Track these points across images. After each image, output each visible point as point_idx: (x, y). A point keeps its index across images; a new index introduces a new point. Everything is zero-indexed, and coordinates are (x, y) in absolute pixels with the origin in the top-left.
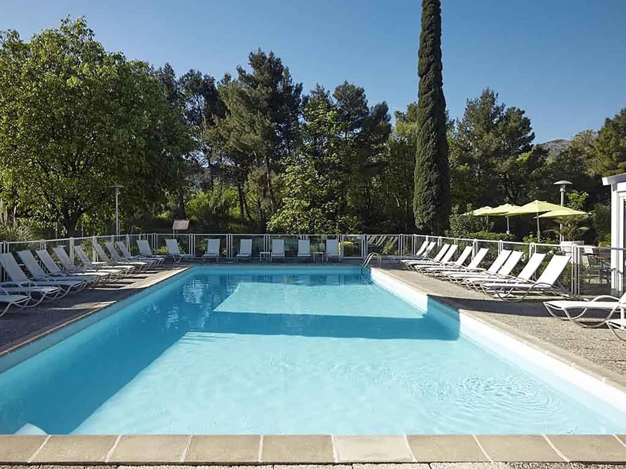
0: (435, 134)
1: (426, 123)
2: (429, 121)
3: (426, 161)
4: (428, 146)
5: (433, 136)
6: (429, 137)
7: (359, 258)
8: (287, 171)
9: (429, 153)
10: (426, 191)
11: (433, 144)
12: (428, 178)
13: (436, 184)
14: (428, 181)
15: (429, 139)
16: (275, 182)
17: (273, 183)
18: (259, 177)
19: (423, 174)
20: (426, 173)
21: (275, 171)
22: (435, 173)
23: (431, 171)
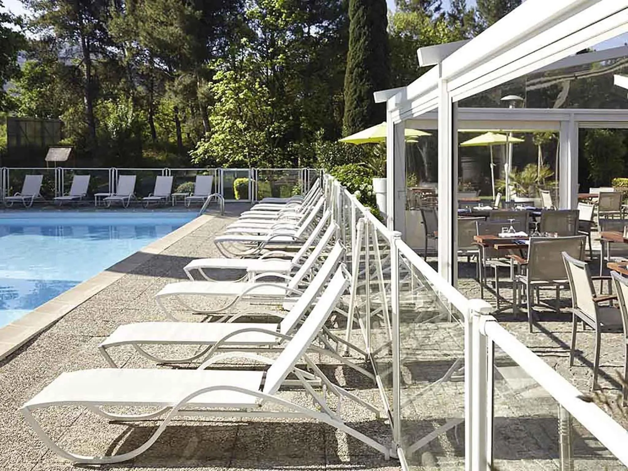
0: (368, 30)
1: (357, 15)
2: (360, 11)
3: (356, 66)
4: (359, 47)
5: (365, 33)
6: (360, 34)
7: (246, 201)
8: (215, 78)
9: (359, 56)
10: (355, 108)
11: (364, 42)
12: (358, 90)
13: (368, 99)
14: (357, 94)
15: (360, 37)
16: (202, 94)
17: (200, 95)
18: (181, 86)
19: (352, 84)
20: (355, 83)
21: (205, 79)
22: (367, 83)
23: (361, 81)
